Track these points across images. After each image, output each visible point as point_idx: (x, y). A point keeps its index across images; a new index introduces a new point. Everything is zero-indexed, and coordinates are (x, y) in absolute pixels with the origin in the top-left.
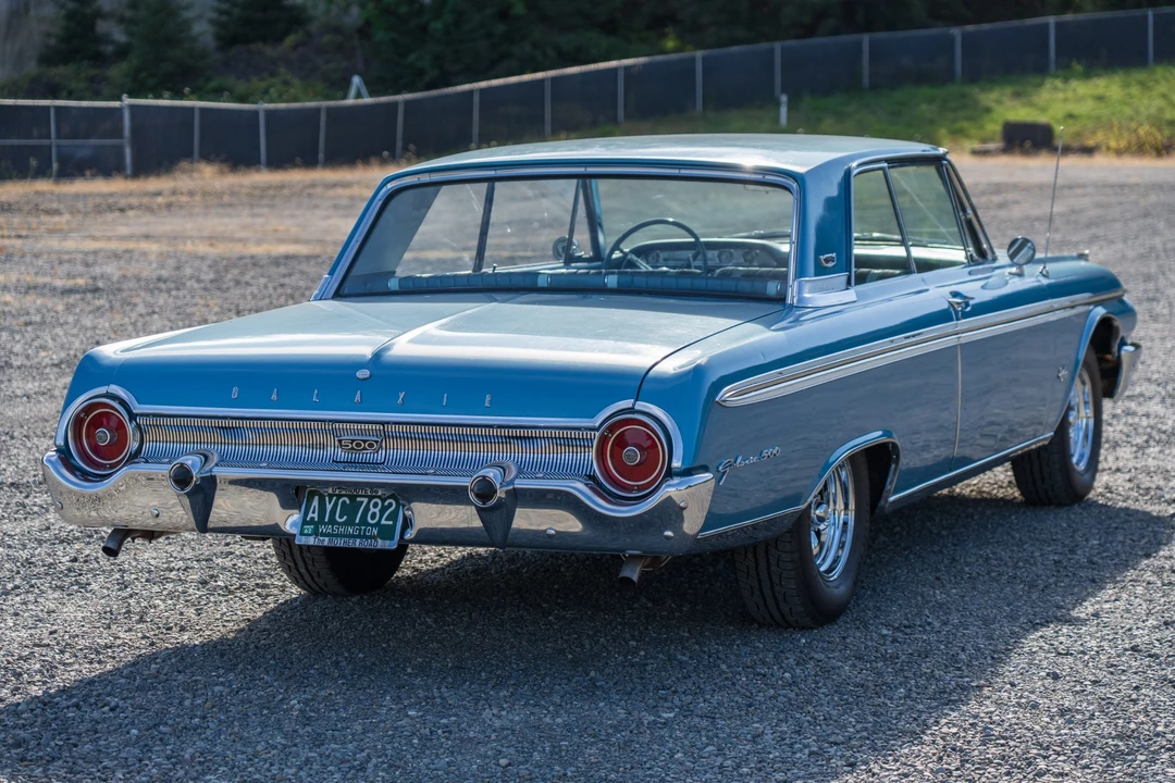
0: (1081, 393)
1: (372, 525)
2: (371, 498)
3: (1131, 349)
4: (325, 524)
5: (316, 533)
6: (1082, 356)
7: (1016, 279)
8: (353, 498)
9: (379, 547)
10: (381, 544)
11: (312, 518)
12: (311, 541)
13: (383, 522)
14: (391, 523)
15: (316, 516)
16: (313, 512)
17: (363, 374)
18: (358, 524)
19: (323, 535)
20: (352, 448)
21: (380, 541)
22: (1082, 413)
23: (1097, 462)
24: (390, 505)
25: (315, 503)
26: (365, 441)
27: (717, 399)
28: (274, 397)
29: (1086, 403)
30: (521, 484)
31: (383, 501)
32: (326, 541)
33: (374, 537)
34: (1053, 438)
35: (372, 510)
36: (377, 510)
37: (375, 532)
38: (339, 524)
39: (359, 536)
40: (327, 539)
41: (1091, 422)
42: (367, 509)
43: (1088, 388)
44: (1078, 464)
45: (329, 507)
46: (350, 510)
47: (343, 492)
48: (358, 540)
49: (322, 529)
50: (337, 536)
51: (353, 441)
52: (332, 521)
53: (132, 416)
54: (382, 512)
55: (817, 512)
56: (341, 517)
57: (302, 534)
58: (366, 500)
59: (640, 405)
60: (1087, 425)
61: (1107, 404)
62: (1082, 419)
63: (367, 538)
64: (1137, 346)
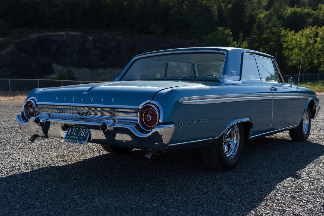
0: (306, 116)
1: (82, 137)
2: (83, 129)
3: (318, 108)
6: (306, 108)
7: (290, 88)
8: (79, 128)
10: (83, 142)
11: (69, 134)
13: (85, 136)
14: (86, 136)
15: (70, 133)
17: (85, 93)
18: (79, 136)
19: (70, 139)
20: (81, 114)
22: (306, 121)
23: (309, 133)
24: (87, 131)
25: (71, 130)
26: (84, 112)
27: (179, 101)
28: (65, 99)
29: (307, 119)
30: (118, 126)
31: (86, 130)
32: (70, 141)
33: (81, 140)
34: (299, 126)
35: (83, 132)
36: (84, 132)
38: (74, 136)
39: (78, 140)
41: (308, 123)
42: (82, 132)
43: (307, 115)
44: (305, 132)
45: (73, 131)
46: (77, 132)
47: (77, 127)
49: (71, 137)
50: (73, 139)
51: (81, 112)
53: (37, 105)
54: (85, 133)
55: (227, 140)
56: (75, 134)
57: (66, 138)
58: (82, 129)
59: (152, 102)
60: (307, 123)
61: (312, 120)
62: (306, 122)
64: (319, 107)
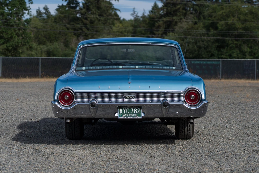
1: (136, 114)
4: (124, 114)
5: (122, 116)
8: (130, 108)
9: (138, 118)
10: (139, 117)
12: (122, 118)
13: (138, 113)
14: (140, 113)
16: (121, 112)
18: (132, 114)
19: (124, 116)
20: (128, 98)
21: (138, 117)
25: (121, 110)
26: (131, 96)
28: (109, 88)
31: (137, 109)
32: (125, 118)
33: (137, 116)
35: (135, 111)
36: (136, 111)
37: (137, 115)
38: (128, 114)
39: (133, 116)
40: (126, 117)
42: (134, 111)
45: (124, 111)
46: (130, 111)
47: (127, 107)
48: (133, 117)
50: (128, 116)
51: (128, 96)
52: (126, 113)
53: (74, 93)
54: (137, 111)
56: (128, 112)
57: (119, 116)
58: (133, 109)
59: (193, 86)
63: (135, 116)
